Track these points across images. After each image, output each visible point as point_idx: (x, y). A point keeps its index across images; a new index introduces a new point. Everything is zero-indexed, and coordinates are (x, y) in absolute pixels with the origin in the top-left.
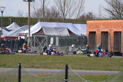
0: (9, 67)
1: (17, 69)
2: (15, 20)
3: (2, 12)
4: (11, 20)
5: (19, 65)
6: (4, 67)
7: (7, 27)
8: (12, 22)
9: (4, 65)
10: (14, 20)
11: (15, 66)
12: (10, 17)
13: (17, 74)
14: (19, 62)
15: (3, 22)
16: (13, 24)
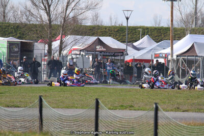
0: (138, 110)
1: (152, 113)
2: (148, 32)
3: (127, 19)
4: (142, 32)
5: (154, 106)
6: (131, 110)
7: (135, 44)
8: (143, 35)
9: (131, 106)
10: (146, 31)
11: (148, 107)
12: (140, 27)
13: (152, 122)
14: (154, 101)
15: (128, 34)
16: (146, 37)
